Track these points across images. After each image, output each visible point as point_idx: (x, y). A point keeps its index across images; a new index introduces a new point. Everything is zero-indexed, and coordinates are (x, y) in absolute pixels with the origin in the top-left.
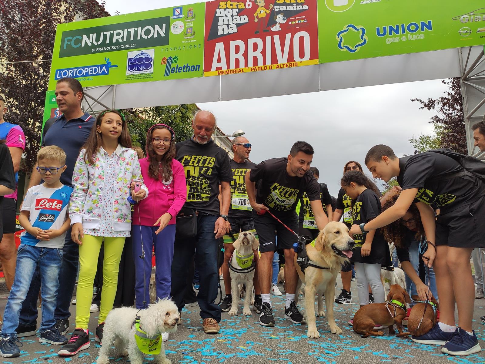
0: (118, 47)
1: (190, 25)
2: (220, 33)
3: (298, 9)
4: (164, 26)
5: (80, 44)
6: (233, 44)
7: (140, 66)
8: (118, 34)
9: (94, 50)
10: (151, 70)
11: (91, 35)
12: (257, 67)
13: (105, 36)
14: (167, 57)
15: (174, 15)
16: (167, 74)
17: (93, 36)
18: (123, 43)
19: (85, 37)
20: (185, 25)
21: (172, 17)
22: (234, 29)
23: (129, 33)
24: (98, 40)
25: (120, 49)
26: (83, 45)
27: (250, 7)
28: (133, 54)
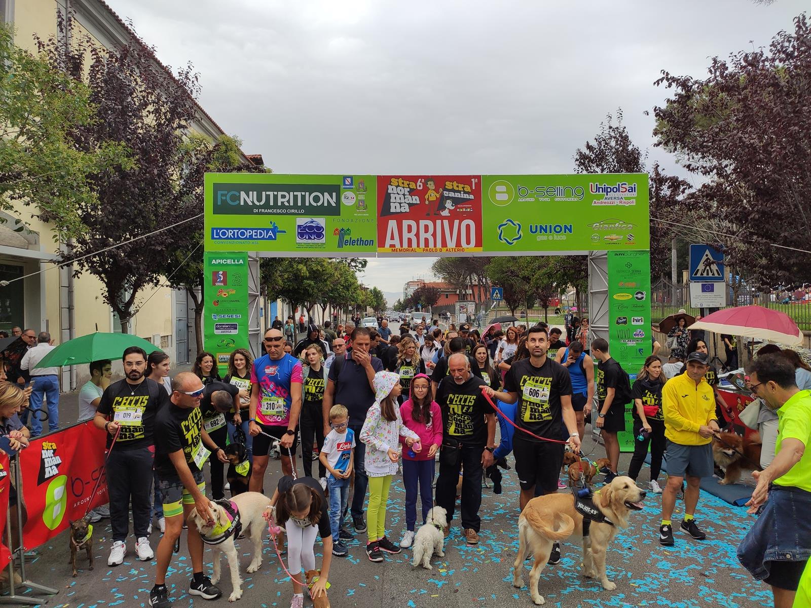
0: (284, 211)
1: (361, 197)
2: (393, 210)
3: (465, 197)
4: (334, 194)
5: (238, 202)
6: (405, 223)
7: (311, 234)
8: (284, 197)
9: (256, 211)
10: (323, 240)
11: (251, 193)
12: (428, 249)
13: (268, 197)
14: (340, 229)
15: (345, 184)
16: (340, 245)
17: (253, 195)
18: (290, 207)
19: (243, 194)
20: (357, 197)
21: (342, 187)
22: (406, 209)
23: (295, 197)
24: (259, 200)
25: (287, 214)
26: (242, 203)
27: (421, 188)
28: (303, 220)
